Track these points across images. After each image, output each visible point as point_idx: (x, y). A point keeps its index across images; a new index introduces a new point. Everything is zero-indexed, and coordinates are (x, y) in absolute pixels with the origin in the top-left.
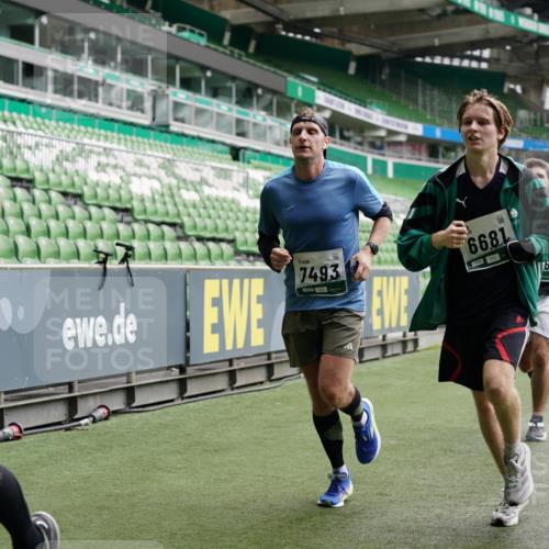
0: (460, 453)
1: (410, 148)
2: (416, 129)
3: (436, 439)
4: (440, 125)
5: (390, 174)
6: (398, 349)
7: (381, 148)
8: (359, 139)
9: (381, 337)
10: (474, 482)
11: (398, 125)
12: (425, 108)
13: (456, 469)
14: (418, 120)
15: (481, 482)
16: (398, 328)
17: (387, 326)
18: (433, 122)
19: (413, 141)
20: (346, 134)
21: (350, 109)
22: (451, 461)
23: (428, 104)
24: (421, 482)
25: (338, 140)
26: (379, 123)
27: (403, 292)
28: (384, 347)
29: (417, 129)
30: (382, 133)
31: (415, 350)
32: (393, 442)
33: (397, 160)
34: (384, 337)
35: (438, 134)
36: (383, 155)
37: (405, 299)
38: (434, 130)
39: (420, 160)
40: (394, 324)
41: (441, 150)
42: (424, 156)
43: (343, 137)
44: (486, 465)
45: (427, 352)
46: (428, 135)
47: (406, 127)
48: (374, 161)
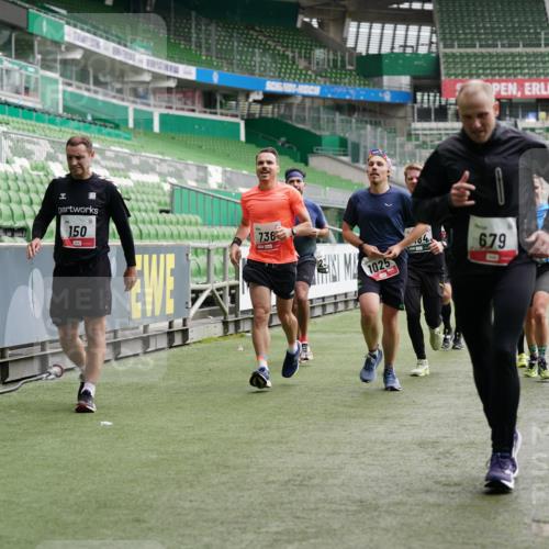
0: (235, 469)
1: (180, 96)
2: (188, 72)
3: (206, 452)
4: (218, 68)
5: (156, 128)
6: (163, 343)
7: (144, 97)
8: (118, 86)
9: (141, 328)
10: (252, 503)
11: (167, 67)
12: (199, 46)
13: (231, 489)
14: (190, 62)
15: (260, 504)
16: (163, 316)
17: (149, 314)
18: (209, 64)
19: (184, 87)
20: (102, 79)
21: (106, 48)
22: (224, 478)
23: (203, 41)
24: (187, 505)
25: (92, 87)
26: (144, 66)
27: (168, 272)
28: (146, 341)
29: (190, 73)
30: (147, 78)
31: (184, 344)
32: (154, 456)
33: (166, 111)
34: (146, 327)
35: (215, 78)
36: (149, 105)
37: (170, 281)
38: (212, 74)
39: (193, 111)
40: (157, 313)
41: (219, 98)
42: (198, 106)
43: (97, 83)
44: (268, 483)
45: (199, 346)
46: (205, 80)
47: (176, 71)
48: (135, 110)
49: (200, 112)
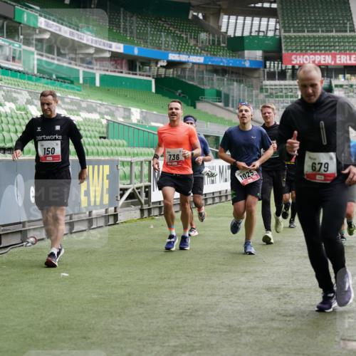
0: (148, 304)
1: (113, 63)
2: (118, 47)
3: (129, 294)
4: (137, 45)
5: (98, 84)
6: (101, 222)
7: (90, 63)
8: (73, 56)
9: (88, 213)
10: (159, 327)
11: (104, 44)
12: (125, 31)
13: (145, 317)
14: (119, 41)
15: (164, 327)
16: (102, 205)
17: (92, 204)
18: (132, 42)
19: (115, 57)
20: (62, 52)
21: (65, 32)
22: (141, 311)
23: (128, 27)
24: (117, 328)
25: (55, 56)
26: (89, 43)
27: (105, 178)
28: (90, 221)
29: (120, 48)
30: (92, 51)
31: (115, 224)
32: (95, 296)
33: (103, 73)
34: (90, 213)
35: (136, 52)
36: (92, 69)
37: (106, 182)
38: (133, 49)
39: (122, 72)
40: (98, 203)
41: (138, 64)
42: (125, 70)
43: (59, 54)
44: (169, 314)
45: (125, 224)
46: (129, 53)
47: (111, 47)
48: (84, 72)
49: (126, 73)
